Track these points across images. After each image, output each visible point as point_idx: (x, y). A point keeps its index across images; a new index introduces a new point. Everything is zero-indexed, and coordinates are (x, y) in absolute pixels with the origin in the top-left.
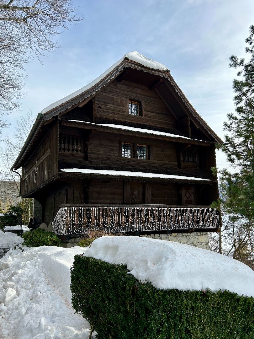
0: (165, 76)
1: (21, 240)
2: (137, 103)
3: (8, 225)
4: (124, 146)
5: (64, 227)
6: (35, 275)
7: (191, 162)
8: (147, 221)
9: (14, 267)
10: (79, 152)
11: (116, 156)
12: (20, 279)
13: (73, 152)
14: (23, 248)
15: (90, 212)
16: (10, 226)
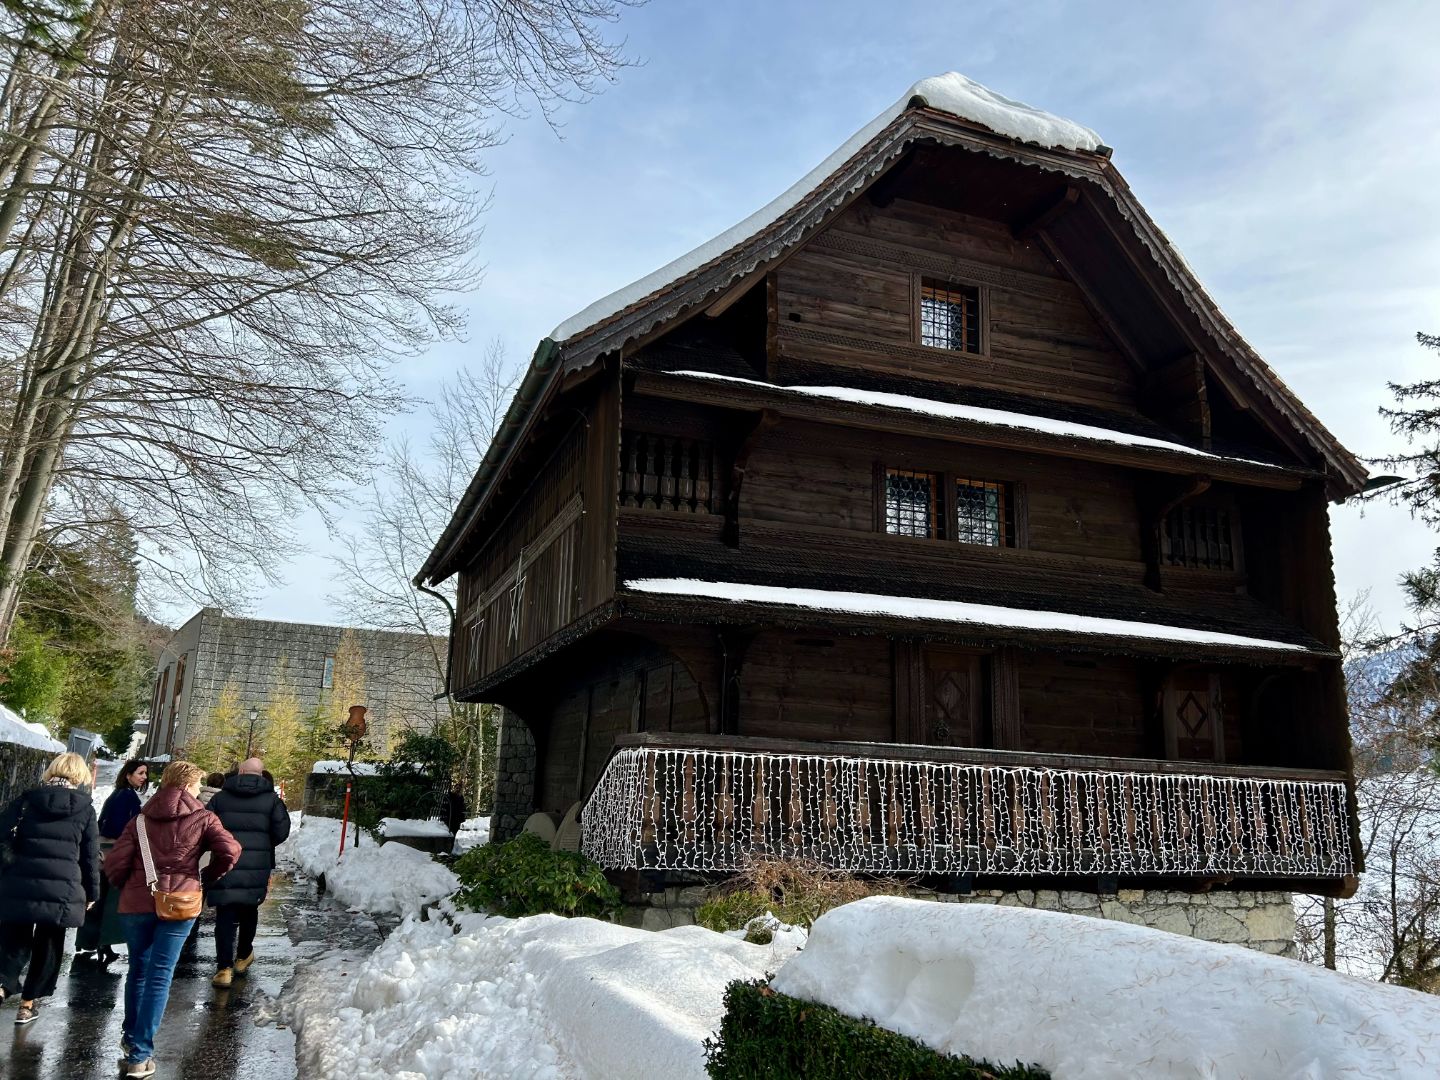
0: (1091, 173)
1: (449, 880)
2: (958, 296)
3: (394, 812)
4: (897, 486)
5: (634, 833)
6: (516, 1048)
7: (1206, 562)
8: (1006, 828)
9: (422, 999)
10: (701, 511)
11: (858, 530)
12: (450, 1061)
13: (676, 509)
14: (458, 918)
15: (747, 772)
16: (403, 816)
